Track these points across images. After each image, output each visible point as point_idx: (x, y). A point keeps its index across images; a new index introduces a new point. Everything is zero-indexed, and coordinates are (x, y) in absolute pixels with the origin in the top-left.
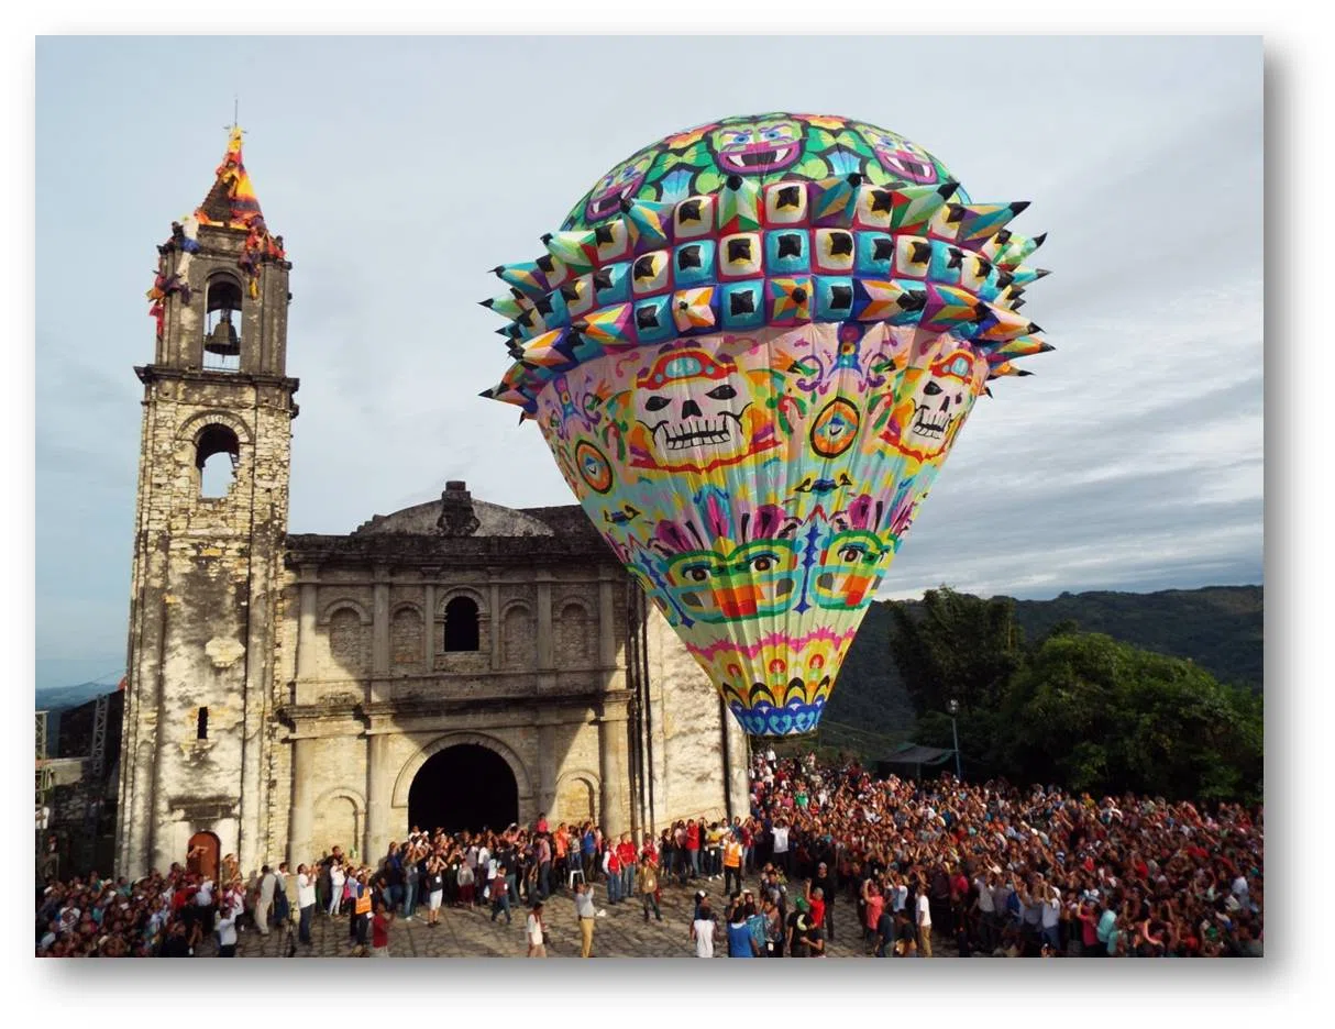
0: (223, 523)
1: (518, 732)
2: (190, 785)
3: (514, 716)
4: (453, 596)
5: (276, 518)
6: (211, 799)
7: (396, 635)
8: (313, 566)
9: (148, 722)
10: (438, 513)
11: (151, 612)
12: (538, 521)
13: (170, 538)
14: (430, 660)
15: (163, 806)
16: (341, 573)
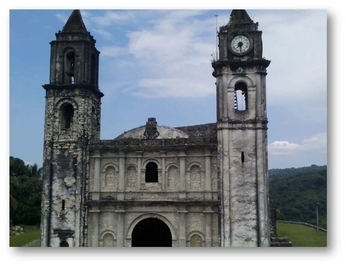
0: (69, 137)
1: (172, 215)
2: (60, 225)
3: (170, 208)
4: (148, 162)
5: (86, 135)
6: (66, 230)
7: (128, 176)
8: (98, 151)
9: (47, 204)
10: (144, 130)
11: (47, 168)
12: (182, 132)
13: (53, 143)
14: (139, 186)
15: (52, 232)
16: (109, 153)
